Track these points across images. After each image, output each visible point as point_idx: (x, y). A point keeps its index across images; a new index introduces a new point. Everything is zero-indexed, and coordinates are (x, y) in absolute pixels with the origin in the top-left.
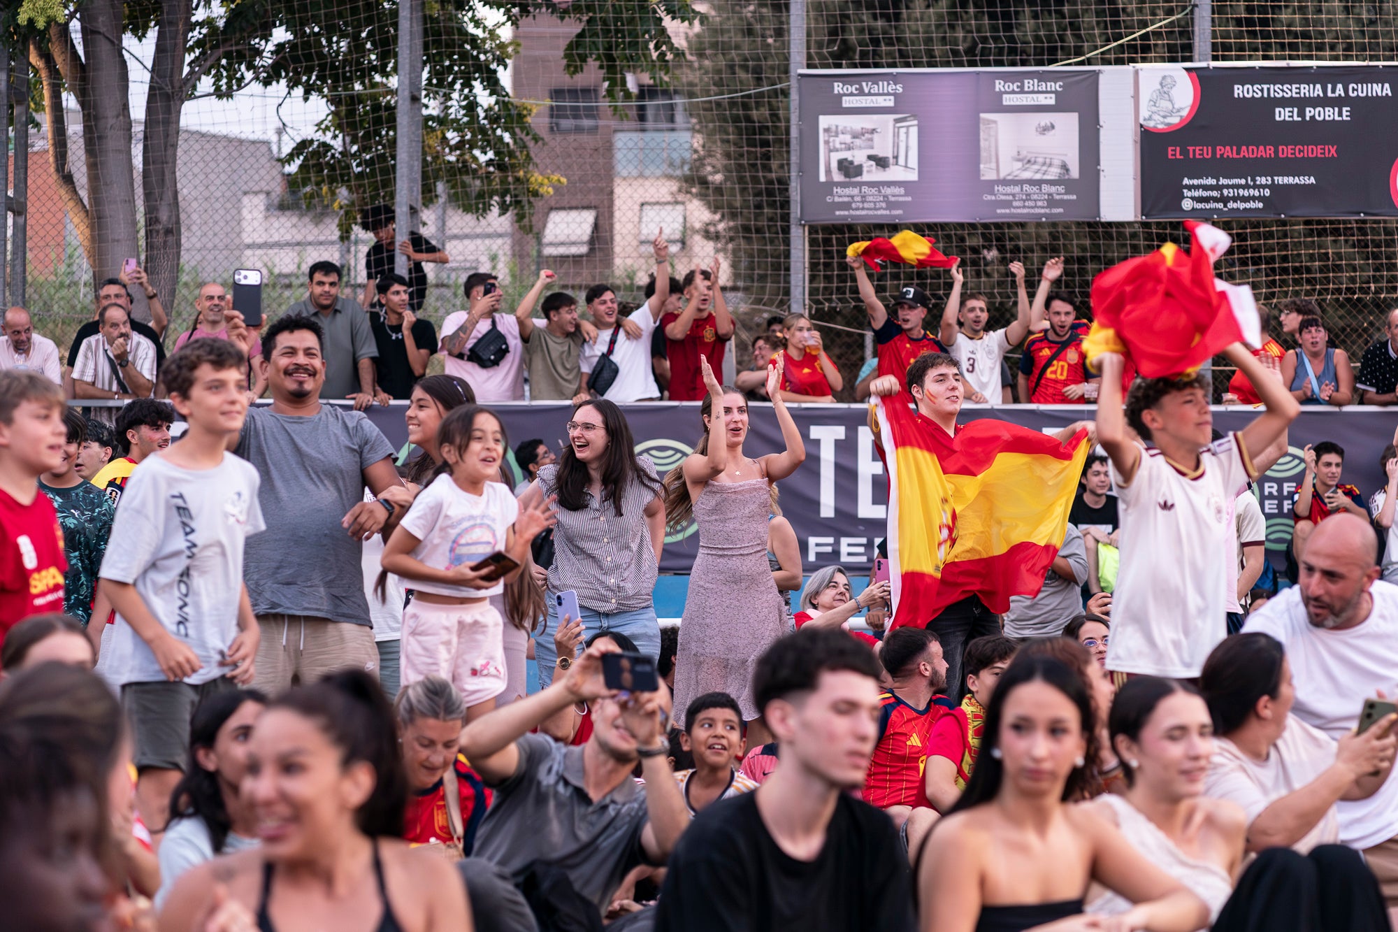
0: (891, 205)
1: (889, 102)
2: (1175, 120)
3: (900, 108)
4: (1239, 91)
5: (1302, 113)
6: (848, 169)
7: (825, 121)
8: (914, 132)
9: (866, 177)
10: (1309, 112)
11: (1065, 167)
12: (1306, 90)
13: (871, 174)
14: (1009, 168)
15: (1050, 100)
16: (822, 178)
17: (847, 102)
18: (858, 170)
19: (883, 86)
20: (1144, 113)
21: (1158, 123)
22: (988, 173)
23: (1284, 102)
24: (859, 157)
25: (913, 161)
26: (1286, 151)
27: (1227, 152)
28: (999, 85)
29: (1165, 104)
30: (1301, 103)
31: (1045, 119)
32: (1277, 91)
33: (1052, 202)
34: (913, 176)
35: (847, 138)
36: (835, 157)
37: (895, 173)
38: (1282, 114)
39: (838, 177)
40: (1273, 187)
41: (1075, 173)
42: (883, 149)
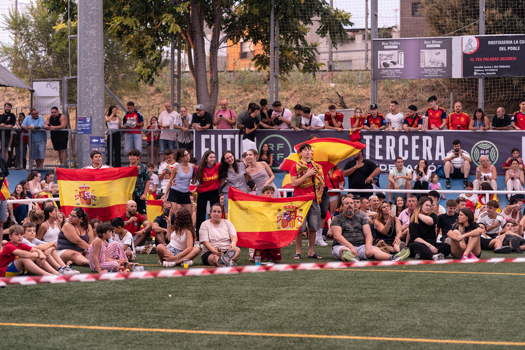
0: (397, 75)
1: (396, 47)
2: (472, 51)
3: (399, 49)
4: (489, 43)
5: (507, 49)
6: (386, 65)
7: (379, 52)
8: (403, 55)
9: (390, 67)
10: (509, 48)
11: (443, 64)
12: (508, 42)
13: (392, 66)
14: (428, 64)
15: (439, 46)
16: (379, 68)
17: (385, 47)
18: (388, 65)
19: (395, 43)
20: (464, 49)
21: (468, 52)
22: (422, 66)
23: (502, 46)
24: (388, 62)
25: (403, 63)
26: (502, 59)
27: (486, 59)
28: (425, 42)
29: (470, 47)
30: (506, 46)
31: (438, 51)
32: (500, 42)
33: (439, 73)
34: (403, 67)
35: (385, 57)
36: (382, 62)
37: (398, 66)
38: (501, 49)
39: (383, 67)
40: (499, 68)
41: (445, 65)
42: (395, 60)
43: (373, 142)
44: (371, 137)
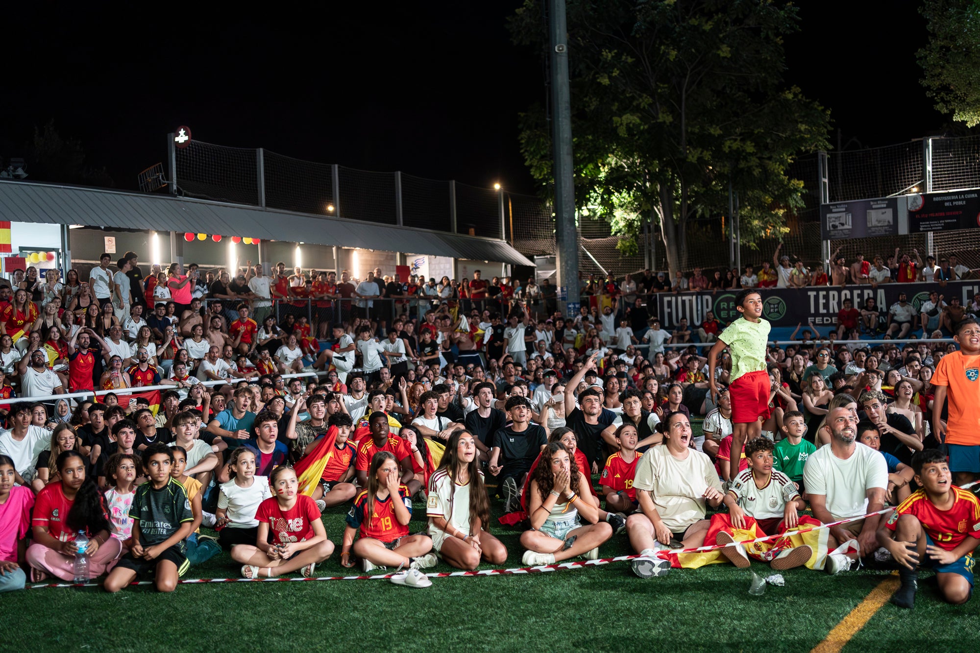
0: (845, 234)
1: (844, 209)
2: (917, 208)
3: (847, 211)
4: (935, 199)
5: (952, 203)
6: (834, 227)
7: (828, 216)
8: (850, 216)
9: (839, 228)
10: (954, 203)
11: (889, 222)
12: (953, 197)
13: (840, 227)
14: (874, 223)
15: (885, 206)
16: (828, 229)
17: (834, 210)
18: (837, 227)
19: (842, 206)
20: (909, 207)
21: (913, 209)
22: (869, 225)
23: (947, 201)
24: (837, 223)
25: (850, 224)
26: (948, 214)
27: (932, 215)
28: (872, 203)
29: (915, 204)
30: (952, 201)
31: (883, 210)
32: (945, 198)
33: (886, 231)
34: (851, 227)
35: (834, 219)
36: (831, 224)
37: (846, 227)
38: (947, 204)
39: (831, 229)
40: (945, 223)
41: (892, 223)
42: (843, 221)
43: (817, 298)
44: (815, 293)
